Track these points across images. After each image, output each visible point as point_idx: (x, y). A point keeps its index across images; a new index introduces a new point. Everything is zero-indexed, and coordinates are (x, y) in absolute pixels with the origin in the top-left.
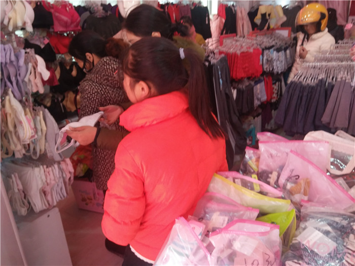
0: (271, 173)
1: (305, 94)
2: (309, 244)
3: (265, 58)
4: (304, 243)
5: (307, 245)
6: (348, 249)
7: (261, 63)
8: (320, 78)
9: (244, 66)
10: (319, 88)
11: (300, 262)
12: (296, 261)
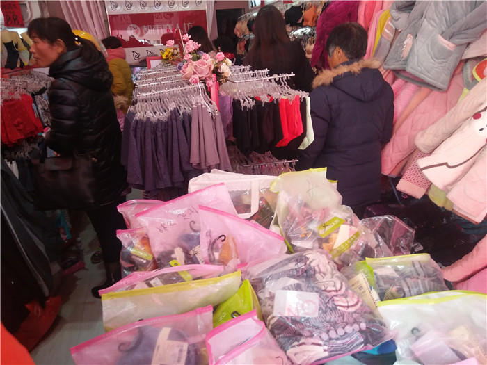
0: (172, 252)
1: (159, 134)
2: (292, 312)
3: (40, 107)
4: (286, 314)
5: (291, 315)
6: (331, 291)
7: (36, 114)
8: (171, 109)
9: (16, 122)
10: (174, 122)
11: (302, 341)
12: (296, 343)
